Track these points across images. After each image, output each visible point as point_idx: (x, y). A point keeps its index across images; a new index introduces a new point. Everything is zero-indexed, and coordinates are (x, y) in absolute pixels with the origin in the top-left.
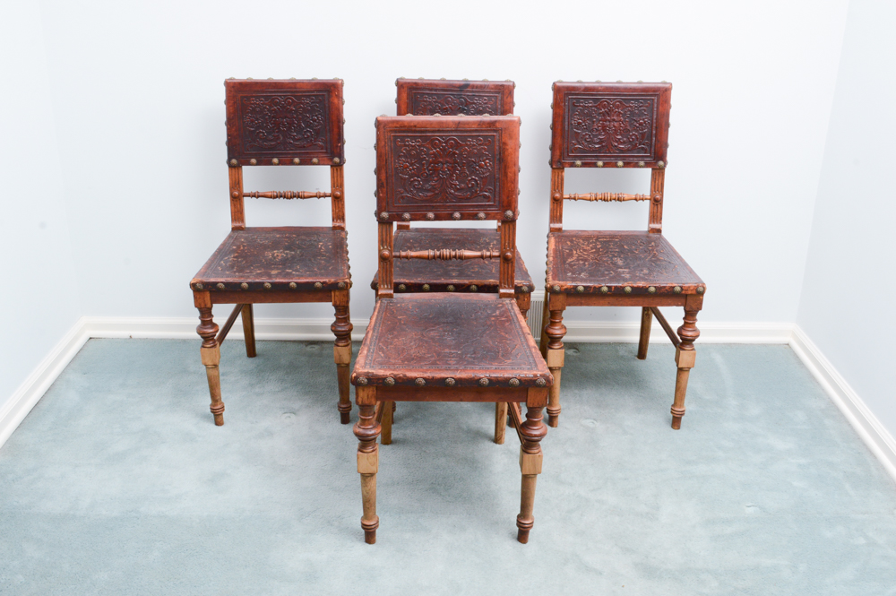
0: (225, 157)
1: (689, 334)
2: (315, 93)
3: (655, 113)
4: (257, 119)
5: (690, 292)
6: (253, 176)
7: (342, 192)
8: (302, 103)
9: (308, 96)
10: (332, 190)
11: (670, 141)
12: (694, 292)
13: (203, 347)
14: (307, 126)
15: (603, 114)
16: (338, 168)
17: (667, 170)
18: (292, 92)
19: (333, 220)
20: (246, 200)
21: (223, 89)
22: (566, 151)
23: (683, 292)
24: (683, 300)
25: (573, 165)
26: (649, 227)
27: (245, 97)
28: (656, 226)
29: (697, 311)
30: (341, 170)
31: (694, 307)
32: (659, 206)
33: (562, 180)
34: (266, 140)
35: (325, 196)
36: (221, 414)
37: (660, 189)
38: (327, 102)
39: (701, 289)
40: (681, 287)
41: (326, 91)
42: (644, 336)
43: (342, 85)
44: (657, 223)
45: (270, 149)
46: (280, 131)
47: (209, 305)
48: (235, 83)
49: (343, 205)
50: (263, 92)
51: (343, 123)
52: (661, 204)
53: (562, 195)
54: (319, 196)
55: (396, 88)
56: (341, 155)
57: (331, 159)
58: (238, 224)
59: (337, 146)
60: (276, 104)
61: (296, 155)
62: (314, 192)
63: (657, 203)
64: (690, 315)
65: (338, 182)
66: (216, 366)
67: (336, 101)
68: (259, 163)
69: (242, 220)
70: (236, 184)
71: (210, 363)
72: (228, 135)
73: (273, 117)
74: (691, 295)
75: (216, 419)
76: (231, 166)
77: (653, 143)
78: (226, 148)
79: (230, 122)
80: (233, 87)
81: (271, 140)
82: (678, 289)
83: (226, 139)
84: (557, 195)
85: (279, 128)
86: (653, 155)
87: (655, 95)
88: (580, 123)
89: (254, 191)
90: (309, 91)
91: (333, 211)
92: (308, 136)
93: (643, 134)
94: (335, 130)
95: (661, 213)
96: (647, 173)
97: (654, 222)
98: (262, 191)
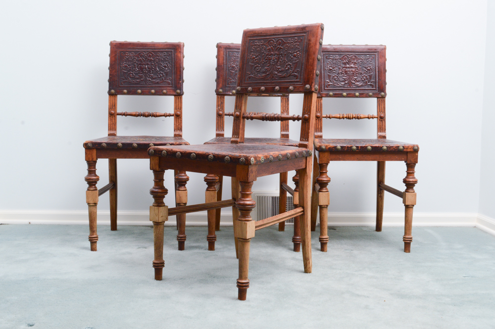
0: (107, 89)
1: (411, 180)
2: (167, 50)
3: (377, 62)
4: (129, 65)
5: (409, 150)
6: (124, 102)
7: (181, 112)
8: (158, 56)
9: (162, 52)
10: (174, 112)
11: (387, 80)
12: (412, 150)
13: (88, 190)
14: (160, 70)
15: (345, 64)
16: (179, 96)
17: (387, 99)
18: (152, 49)
19: (175, 131)
20: (118, 117)
21: (109, 47)
22: (323, 86)
23: (405, 150)
24: (405, 157)
25: (328, 96)
26: (378, 135)
27: (122, 51)
28: (382, 134)
29: (415, 164)
30: (181, 98)
31: (412, 161)
32: (383, 121)
33: (321, 105)
34: (134, 78)
35: (170, 115)
36: (96, 242)
37: (383, 110)
38: (173, 56)
39: (416, 148)
40: (403, 147)
41: (173, 49)
42: (379, 213)
43: (183, 46)
44: (383, 132)
45: (136, 84)
46: (143, 73)
47: (95, 159)
48: (116, 43)
49: (181, 121)
50: (134, 49)
51: (183, 69)
52: (385, 120)
53: (321, 114)
54: (165, 115)
55: (216, 49)
56: (181, 88)
57: (175, 91)
58: (112, 132)
59: (179, 83)
60: (141, 56)
61: (152, 88)
62: (163, 113)
63: (382, 119)
64: (411, 166)
65: (178, 106)
66: (95, 204)
67: (179, 55)
68: (129, 93)
69: (115, 129)
70: (113, 106)
71: (91, 202)
72: (110, 75)
73: (139, 64)
74: (410, 152)
75: (92, 246)
76: (110, 94)
77: (377, 81)
78: (108, 83)
79: (112, 67)
80: (115, 45)
81: (138, 78)
82: (401, 148)
83: (108, 78)
84: (319, 114)
85: (142, 71)
86: (377, 88)
87: (376, 52)
88: (331, 69)
89: (124, 112)
90: (162, 49)
91: (175, 124)
92: (161, 77)
93: (370, 76)
94: (178, 73)
95: (385, 126)
96: (374, 100)
97: (381, 132)
98: (129, 112)
